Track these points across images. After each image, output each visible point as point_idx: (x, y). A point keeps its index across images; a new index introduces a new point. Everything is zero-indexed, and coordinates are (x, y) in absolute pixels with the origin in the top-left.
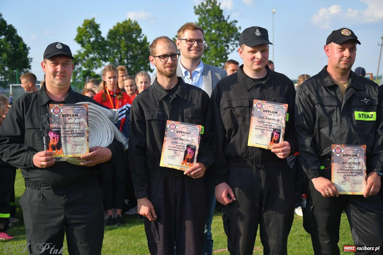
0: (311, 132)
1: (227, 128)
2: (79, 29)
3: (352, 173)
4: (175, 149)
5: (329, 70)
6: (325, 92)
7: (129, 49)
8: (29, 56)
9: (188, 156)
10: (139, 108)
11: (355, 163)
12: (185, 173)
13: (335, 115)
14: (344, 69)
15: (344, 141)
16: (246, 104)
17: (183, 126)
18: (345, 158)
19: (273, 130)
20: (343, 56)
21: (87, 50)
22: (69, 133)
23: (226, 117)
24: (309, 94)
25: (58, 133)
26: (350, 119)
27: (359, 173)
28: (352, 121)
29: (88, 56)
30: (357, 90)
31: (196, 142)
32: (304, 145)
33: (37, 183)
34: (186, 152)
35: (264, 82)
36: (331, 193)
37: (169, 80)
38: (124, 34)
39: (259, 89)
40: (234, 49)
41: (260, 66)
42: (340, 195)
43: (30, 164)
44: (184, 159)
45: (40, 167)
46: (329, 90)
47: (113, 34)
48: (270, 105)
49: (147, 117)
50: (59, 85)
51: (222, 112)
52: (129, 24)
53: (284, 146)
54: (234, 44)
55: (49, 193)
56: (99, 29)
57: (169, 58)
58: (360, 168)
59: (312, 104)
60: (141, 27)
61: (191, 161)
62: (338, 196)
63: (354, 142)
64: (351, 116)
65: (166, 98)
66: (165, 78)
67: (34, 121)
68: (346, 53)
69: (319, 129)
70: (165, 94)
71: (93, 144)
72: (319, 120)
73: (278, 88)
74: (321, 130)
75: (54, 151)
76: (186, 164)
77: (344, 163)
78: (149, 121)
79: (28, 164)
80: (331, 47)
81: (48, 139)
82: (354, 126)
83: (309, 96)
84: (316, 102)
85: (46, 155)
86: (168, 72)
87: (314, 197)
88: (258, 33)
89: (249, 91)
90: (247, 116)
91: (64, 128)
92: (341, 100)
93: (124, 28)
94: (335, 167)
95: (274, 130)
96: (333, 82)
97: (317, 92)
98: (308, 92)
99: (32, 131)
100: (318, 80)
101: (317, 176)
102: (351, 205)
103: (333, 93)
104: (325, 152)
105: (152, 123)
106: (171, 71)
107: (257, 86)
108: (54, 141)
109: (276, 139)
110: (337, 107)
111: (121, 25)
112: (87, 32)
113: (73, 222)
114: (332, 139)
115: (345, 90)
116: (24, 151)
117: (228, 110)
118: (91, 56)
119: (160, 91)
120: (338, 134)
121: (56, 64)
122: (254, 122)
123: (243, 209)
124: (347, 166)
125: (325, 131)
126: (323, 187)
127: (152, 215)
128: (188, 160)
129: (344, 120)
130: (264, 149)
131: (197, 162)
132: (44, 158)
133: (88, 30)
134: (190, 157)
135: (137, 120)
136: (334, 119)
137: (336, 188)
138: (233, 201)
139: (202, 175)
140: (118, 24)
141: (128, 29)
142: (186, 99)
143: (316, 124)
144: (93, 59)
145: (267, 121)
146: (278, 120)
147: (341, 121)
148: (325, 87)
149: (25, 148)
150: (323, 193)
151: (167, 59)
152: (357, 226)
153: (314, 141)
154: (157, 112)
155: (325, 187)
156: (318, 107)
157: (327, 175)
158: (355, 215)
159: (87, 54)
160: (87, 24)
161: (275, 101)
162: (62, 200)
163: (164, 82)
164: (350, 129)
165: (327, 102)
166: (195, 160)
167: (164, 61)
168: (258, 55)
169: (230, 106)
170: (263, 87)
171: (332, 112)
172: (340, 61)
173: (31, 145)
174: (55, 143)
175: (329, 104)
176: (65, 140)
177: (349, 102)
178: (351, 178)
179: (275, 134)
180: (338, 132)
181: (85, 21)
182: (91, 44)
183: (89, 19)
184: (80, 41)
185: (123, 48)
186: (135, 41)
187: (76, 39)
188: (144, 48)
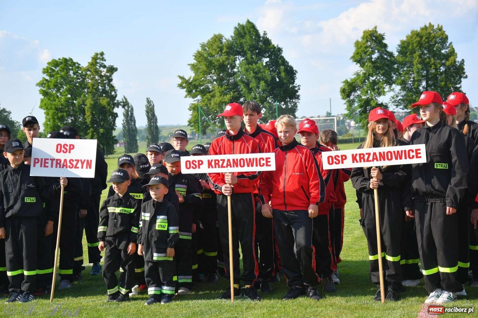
2: (357, 43)
7: (426, 65)
8: (296, 83)
21: (367, 71)
29: (368, 79)
38: (420, 45)
47: (404, 48)
52: (429, 30)
56: (385, 41)
60: (446, 33)
93: (421, 37)
111: (418, 34)
112: (366, 47)
118: (372, 79)
133: (369, 43)
141: (427, 38)
144: (374, 83)
159: (366, 77)
160: (367, 36)
181: (365, 32)
182: (373, 63)
183: (371, 29)
184: (359, 59)
185: (417, 66)
186: (437, 55)
187: (353, 57)
188: (448, 63)
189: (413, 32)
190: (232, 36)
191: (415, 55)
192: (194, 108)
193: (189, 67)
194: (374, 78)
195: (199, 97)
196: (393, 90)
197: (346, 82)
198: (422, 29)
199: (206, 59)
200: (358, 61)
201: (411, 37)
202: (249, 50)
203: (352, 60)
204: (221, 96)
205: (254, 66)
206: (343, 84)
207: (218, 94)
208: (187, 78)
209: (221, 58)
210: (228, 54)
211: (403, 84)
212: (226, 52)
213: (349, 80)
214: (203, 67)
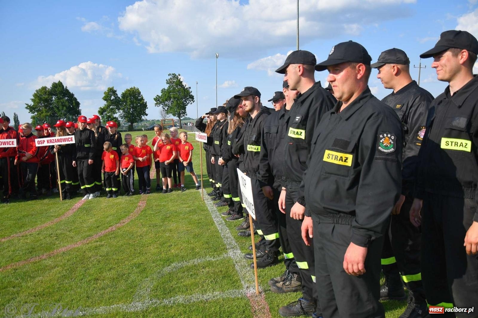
2: (105, 93)
7: (132, 103)
8: (80, 108)
21: (109, 104)
29: (110, 107)
38: (130, 95)
40: (189, 103)
47: (124, 95)
52: (133, 89)
54: (189, 100)
56: (117, 92)
60: (140, 91)
111: (129, 91)
112: (109, 94)
141: (132, 92)
144: (112, 109)
159: (108, 106)
181: (108, 88)
182: (111, 101)
183: (111, 87)
184: (105, 99)
185: (129, 103)
186: (136, 99)
187: (103, 98)
188: (141, 102)
189: (127, 89)
190: (51, 87)
191: (128, 99)
192: (33, 118)
193: (31, 100)
194: (112, 107)
195: (36, 113)
196: (120, 112)
197: (101, 108)
198: (131, 89)
199: (38, 97)
200: (105, 100)
201: (126, 91)
202: (59, 93)
204: (46, 113)
205: (62, 100)
206: (99, 109)
207: (44, 112)
208: (30, 105)
209: (46, 96)
210: (48, 95)
211: (123, 110)
212: (48, 94)
214: (37, 100)
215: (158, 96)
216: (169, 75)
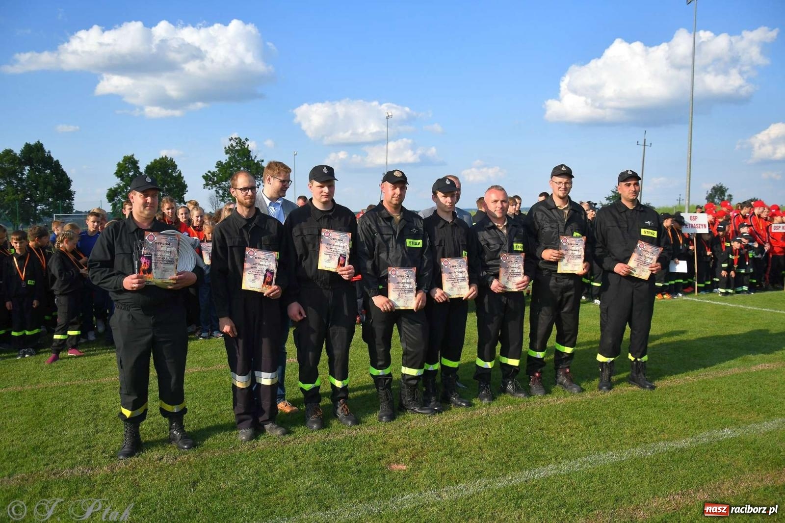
0: (371, 256)
1: (299, 253)
2: (119, 164)
3: (405, 291)
4: (254, 273)
5: (385, 204)
6: (382, 223)
8: (72, 188)
9: (267, 280)
10: (221, 235)
11: (407, 283)
12: (264, 295)
13: (391, 242)
14: (396, 205)
15: (399, 264)
16: (316, 232)
17: (261, 252)
18: (400, 279)
19: (339, 255)
20: (395, 194)
21: (126, 183)
22: (160, 259)
23: (298, 243)
24: (370, 224)
25: (149, 258)
26: (403, 246)
27: (411, 291)
28: (404, 248)
30: (408, 222)
31: (273, 266)
32: (365, 268)
33: (126, 304)
34: (265, 276)
35: (331, 214)
36: (389, 308)
37: (248, 210)
38: (161, 169)
39: (326, 219)
41: (327, 199)
42: (396, 310)
43: (120, 287)
44: (264, 283)
45: (131, 289)
46: (386, 221)
47: (149, 168)
48: (336, 233)
49: (229, 243)
50: (148, 215)
51: (294, 238)
52: (165, 160)
53: (349, 269)
54: (260, 180)
55: (138, 314)
56: (138, 165)
57: (250, 190)
58: (411, 287)
59: (372, 232)
60: (176, 163)
61: (270, 283)
62: (394, 311)
63: (407, 265)
64: (404, 243)
65: (246, 227)
66: (244, 208)
67: (124, 247)
68: (398, 191)
69: (379, 254)
70: (245, 223)
71: (179, 270)
72: (378, 247)
73: (343, 220)
74: (380, 255)
75: (145, 275)
76: (265, 287)
77: (398, 283)
78: (231, 247)
79: (118, 287)
80: (386, 185)
81: (140, 264)
82: (406, 251)
83: (370, 226)
84: (376, 231)
85: (138, 278)
86: (248, 203)
87: (373, 313)
88: (325, 171)
89: (318, 221)
90: (317, 243)
91: (156, 255)
92: (395, 229)
93: (161, 164)
94: (391, 286)
95: (341, 255)
96: (389, 214)
97: (376, 222)
98: (368, 222)
99: (123, 256)
100: (377, 213)
101: (377, 295)
102: (403, 318)
103: (389, 223)
104: (383, 274)
105: (234, 249)
106: (251, 202)
107: (325, 217)
108: (145, 266)
109: (342, 263)
110: (392, 235)
112: (126, 167)
113: (162, 340)
114: (389, 262)
115: (398, 221)
116: (114, 275)
117: (300, 238)
119: (240, 219)
120: (394, 259)
121: (146, 196)
122: (323, 248)
123: (313, 324)
124: (401, 285)
125: (383, 256)
126: (382, 303)
127: (233, 332)
128: (267, 283)
129: (399, 246)
130: (331, 272)
131: (275, 284)
132: (137, 281)
133: (127, 165)
134: (269, 280)
135: (219, 247)
136: (390, 245)
137: (392, 304)
138: (304, 318)
139: (280, 296)
140: (155, 160)
141: (164, 165)
142: (263, 227)
143: (376, 250)
145: (334, 247)
146: (344, 247)
147: (396, 247)
148: (382, 219)
149: (115, 272)
150: (382, 309)
151: (247, 191)
152: (406, 335)
153: (374, 265)
154: (238, 239)
155: (384, 303)
156: (377, 235)
157: (385, 293)
158: (406, 326)
159: (124, 187)
160: (126, 160)
161: (341, 231)
162: (151, 320)
163: (243, 211)
164: (403, 254)
165: (385, 231)
166: (274, 282)
167: (245, 193)
168: (326, 189)
169: (302, 234)
170: (330, 218)
171: (389, 240)
172: (392, 198)
173: (120, 270)
174: (146, 268)
175: (386, 233)
176: (155, 266)
177: (402, 232)
178: (404, 295)
179: (341, 258)
180: (394, 256)
181: (125, 157)
183: (129, 156)
186: (171, 176)
188: (178, 182)
190: (21, 151)
191: (158, 175)
197: (111, 190)
198: (160, 159)
200: (119, 176)
201: (154, 163)
202: (37, 162)
203: (115, 175)
205: (43, 174)
206: (108, 191)
210: (18, 164)
213: (113, 189)
215: (209, 172)
216: (230, 140)
